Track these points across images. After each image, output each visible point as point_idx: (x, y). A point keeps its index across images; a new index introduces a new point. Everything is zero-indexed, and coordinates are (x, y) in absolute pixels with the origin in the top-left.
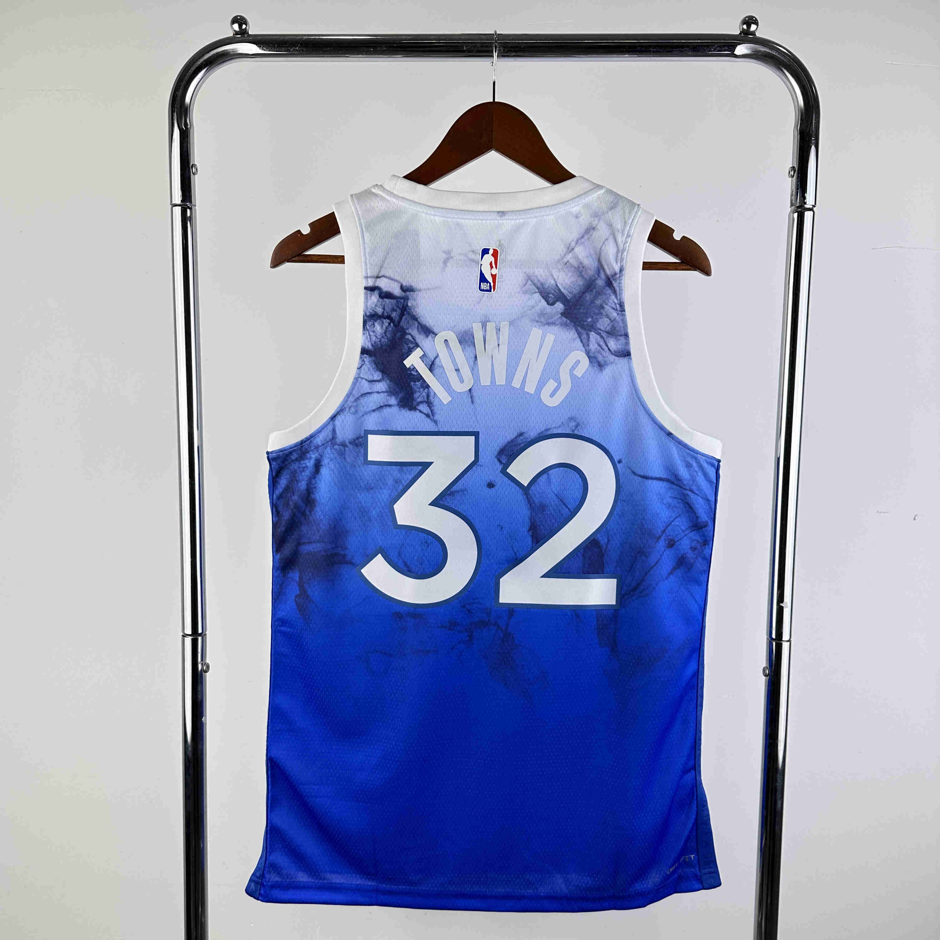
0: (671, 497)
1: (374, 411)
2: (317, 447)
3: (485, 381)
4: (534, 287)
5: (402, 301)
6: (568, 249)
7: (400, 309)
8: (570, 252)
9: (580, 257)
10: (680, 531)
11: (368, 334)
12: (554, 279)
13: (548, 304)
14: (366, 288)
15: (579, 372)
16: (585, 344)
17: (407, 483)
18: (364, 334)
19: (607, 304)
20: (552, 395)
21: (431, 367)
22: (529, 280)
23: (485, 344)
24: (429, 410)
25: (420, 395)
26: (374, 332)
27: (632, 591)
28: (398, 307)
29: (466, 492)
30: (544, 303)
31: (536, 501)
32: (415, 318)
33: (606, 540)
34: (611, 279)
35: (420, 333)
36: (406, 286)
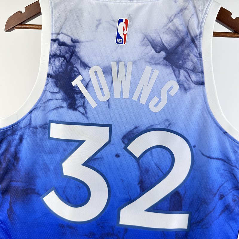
0: (224, 170)
1: (53, 109)
2: (21, 128)
3: (117, 95)
4: (148, 42)
5: (72, 48)
6: (170, 20)
7: (70, 52)
8: (171, 22)
9: (177, 25)
10: (228, 190)
11: (51, 66)
12: (160, 38)
13: (156, 52)
14: (52, 40)
15: (173, 93)
16: (177, 77)
17: (70, 151)
18: (49, 66)
19: (191, 53)
20: (156, 106)
21: (87, 87)
22: (146, 38)
23: (118, 74)
24: (84, 111)
25: (79, 102)
26: (54, 64)
27: (198, 222)
28: (69, 51)
29: (103, 159)
30: (153, 51)
31: (143, 166)
32: (79, 58)
33: (184, 192)
34: (194, 39)
35: (81, 67)
36: (75, 40)
